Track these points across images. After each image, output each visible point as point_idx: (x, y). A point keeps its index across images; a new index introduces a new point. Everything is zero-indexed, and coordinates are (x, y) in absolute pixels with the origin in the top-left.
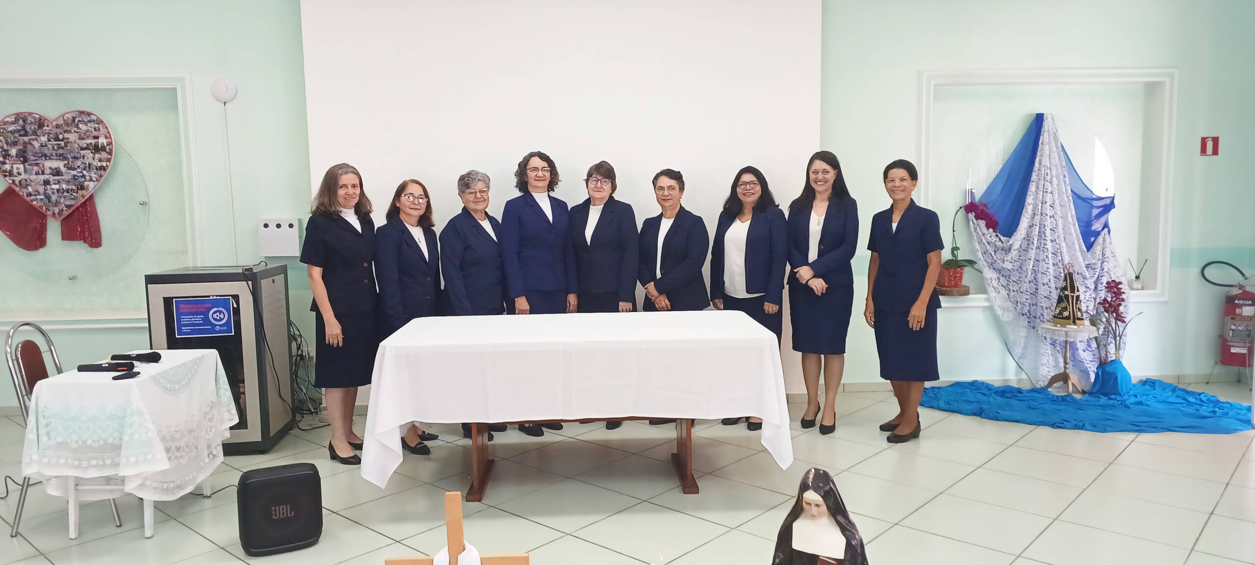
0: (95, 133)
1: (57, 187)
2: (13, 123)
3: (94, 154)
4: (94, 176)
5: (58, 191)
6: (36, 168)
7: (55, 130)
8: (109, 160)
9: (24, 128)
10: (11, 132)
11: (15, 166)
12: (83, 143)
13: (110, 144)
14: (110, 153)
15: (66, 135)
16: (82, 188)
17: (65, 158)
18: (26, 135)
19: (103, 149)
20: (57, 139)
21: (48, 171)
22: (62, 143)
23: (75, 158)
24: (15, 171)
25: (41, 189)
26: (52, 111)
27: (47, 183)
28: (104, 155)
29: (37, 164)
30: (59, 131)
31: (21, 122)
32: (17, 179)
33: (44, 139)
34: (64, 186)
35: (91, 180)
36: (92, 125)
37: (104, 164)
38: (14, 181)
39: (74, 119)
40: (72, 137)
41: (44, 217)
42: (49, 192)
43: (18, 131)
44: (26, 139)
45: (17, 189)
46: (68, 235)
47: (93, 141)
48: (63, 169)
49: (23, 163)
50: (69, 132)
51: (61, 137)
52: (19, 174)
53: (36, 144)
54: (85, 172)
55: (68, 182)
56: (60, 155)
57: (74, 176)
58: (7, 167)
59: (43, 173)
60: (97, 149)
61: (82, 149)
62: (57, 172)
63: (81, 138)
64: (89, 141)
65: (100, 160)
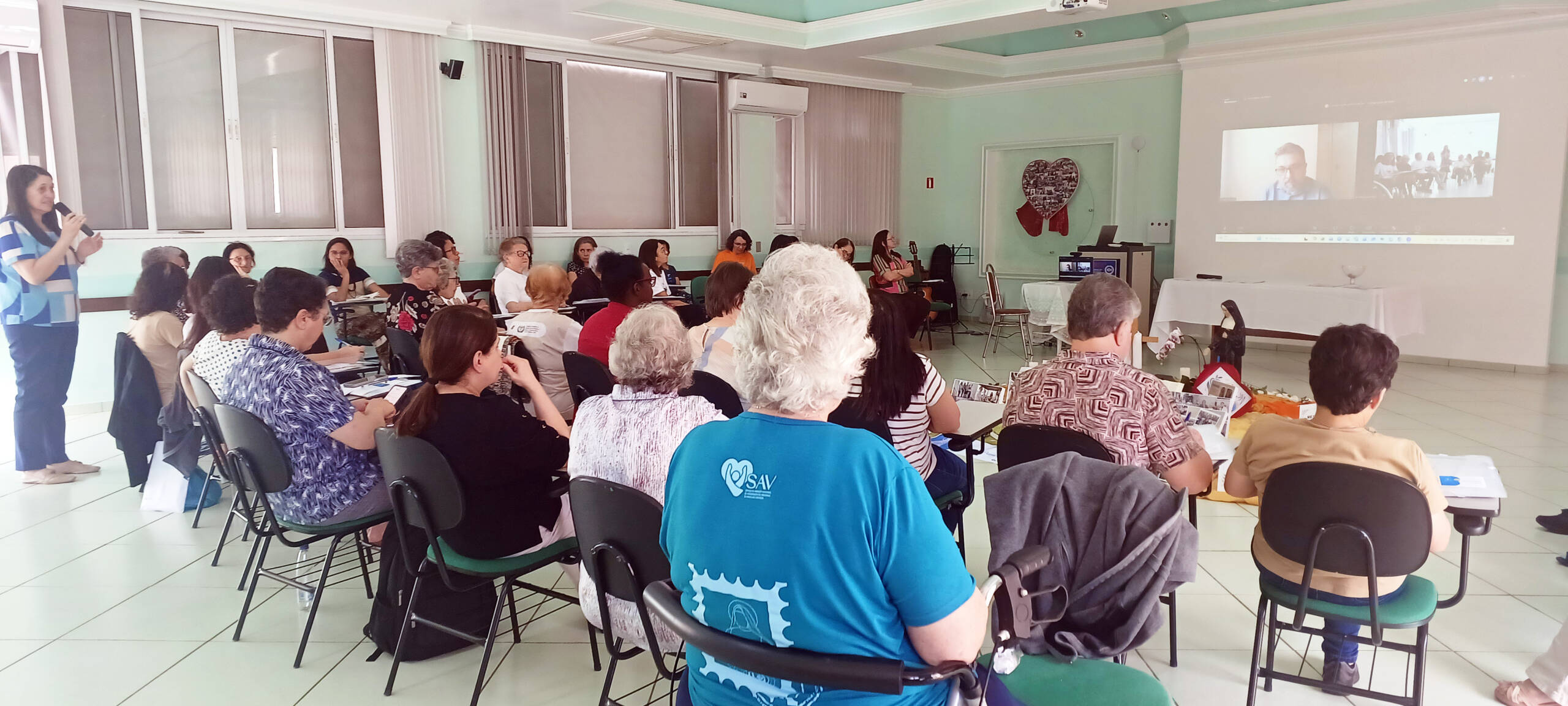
0: (1071, 171)
1: (1049, 201)
2: (1033, 166)
3: (1069, 182)
4: (1067, 195)
5: (1049, 203)
6: (1041, 191)
7: (1052, 170)
8: (1075, 186)
9: (1038, 169)
10: (1033, 171)
11: (1032, 190)
12: (1064, 176)
13: (1077, 176)
14: (1077, 182)
15: (1057, 172)
16: (1061, 201)
17: (1055, 185)
18: (1038, 173)
19: (1074, 179)
20: (1052, 175)
21: (1046, 192)
22: (1054, 177)
23: (1059, 185)
24: (1031, 192)
25: (1042, 202)
26: (1051, 158)
27: (1045, 199)
28: (1073, 183)
29: (1042, 189)
30: (1054, 170)
31: (1037, 165)
32: (1032, 197)
33: (1046, 174)
34: (1053, 201)
35: (1066, 197)
36: (1069, 166)
37: (1073, 188)
38: (1030, 198)
39: (1061, 162)
40: (1059, 173)
41: (1042, 218)
42: (1045, 204)
43: (1035, 170)
44: (1038, 174)
45: (1031, 202)
46: (1052, 228)
47: (1069, 175)
48: (1053, 191)
49: (1035, 188)
50: (1058, 170)
51: (1054, 173)
52: (1033, 194)
53: (1042, 177)
54: (1063, 193)
55: (1055, 198)
56: (1053, 183)
57: (1058, 195)
58: (1028, 190)
59: (1044, 194)
60: (1070, 179)
61: (1064, 180)
62: (1050, 193)
63: (1063, 174)
64: (1067, 175)
65: (1071, 186)
